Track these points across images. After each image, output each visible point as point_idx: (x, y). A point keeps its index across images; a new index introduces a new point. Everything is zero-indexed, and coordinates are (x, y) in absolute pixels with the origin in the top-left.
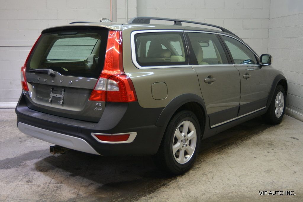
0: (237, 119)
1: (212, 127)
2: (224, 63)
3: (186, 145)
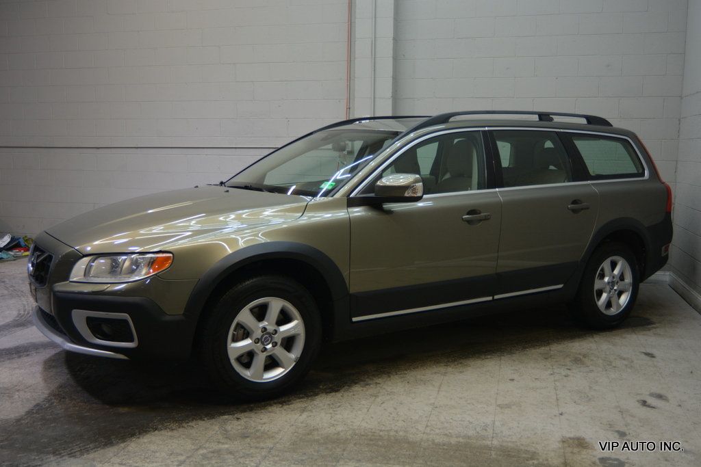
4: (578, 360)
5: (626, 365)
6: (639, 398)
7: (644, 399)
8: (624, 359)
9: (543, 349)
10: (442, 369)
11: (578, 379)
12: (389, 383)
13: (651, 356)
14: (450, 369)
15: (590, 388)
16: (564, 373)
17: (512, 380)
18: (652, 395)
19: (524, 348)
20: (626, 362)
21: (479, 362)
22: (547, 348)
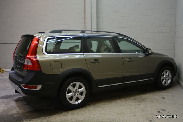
0: (123, 84)
1: (99, 87)
2: (114, 53)
3: (78, 95)
4: (143, 100)
5: (156, 101)
6: (158, 110)
7: (159, 111)
8: (156, 99)
9: (134, 97)
10: (105, 103)
11: (142, 105)
12: (90, 107)
13: (164, 98)
14: (107, 103)
15: (145, 108)
16: (138, 104)
17: (124, 106)
18: (161, 110)
19: (129, 97)
20: (156, 100)
21: (116, 101)
22: (136, 97)
